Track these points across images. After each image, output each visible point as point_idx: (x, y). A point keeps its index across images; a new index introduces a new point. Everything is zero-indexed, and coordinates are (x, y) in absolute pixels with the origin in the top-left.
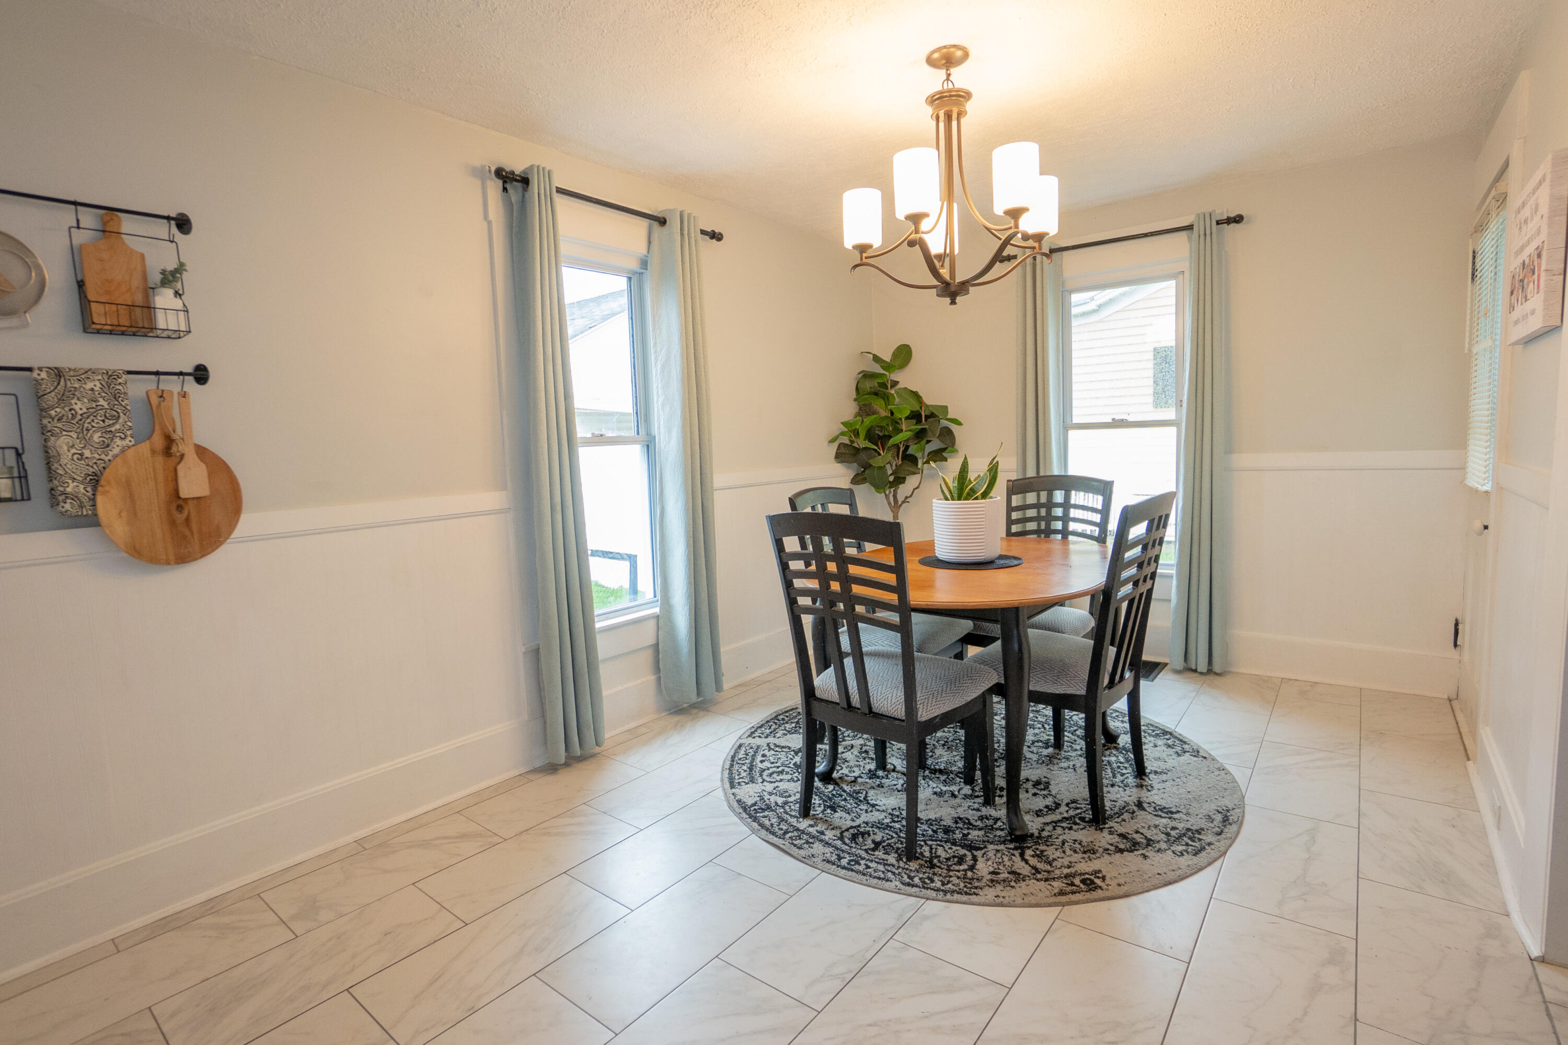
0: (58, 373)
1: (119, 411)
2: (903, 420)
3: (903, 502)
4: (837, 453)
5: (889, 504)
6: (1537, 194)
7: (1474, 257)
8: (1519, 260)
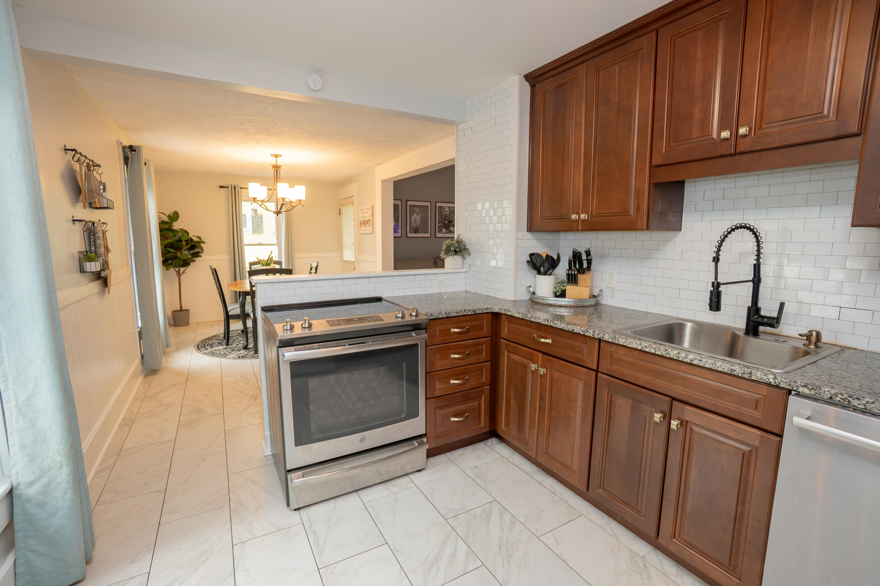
2: (184, 241)
3: (182, 273)
5: (177, 272)
6: (367, 210)
7: (340, 210)
8: (363, 219)
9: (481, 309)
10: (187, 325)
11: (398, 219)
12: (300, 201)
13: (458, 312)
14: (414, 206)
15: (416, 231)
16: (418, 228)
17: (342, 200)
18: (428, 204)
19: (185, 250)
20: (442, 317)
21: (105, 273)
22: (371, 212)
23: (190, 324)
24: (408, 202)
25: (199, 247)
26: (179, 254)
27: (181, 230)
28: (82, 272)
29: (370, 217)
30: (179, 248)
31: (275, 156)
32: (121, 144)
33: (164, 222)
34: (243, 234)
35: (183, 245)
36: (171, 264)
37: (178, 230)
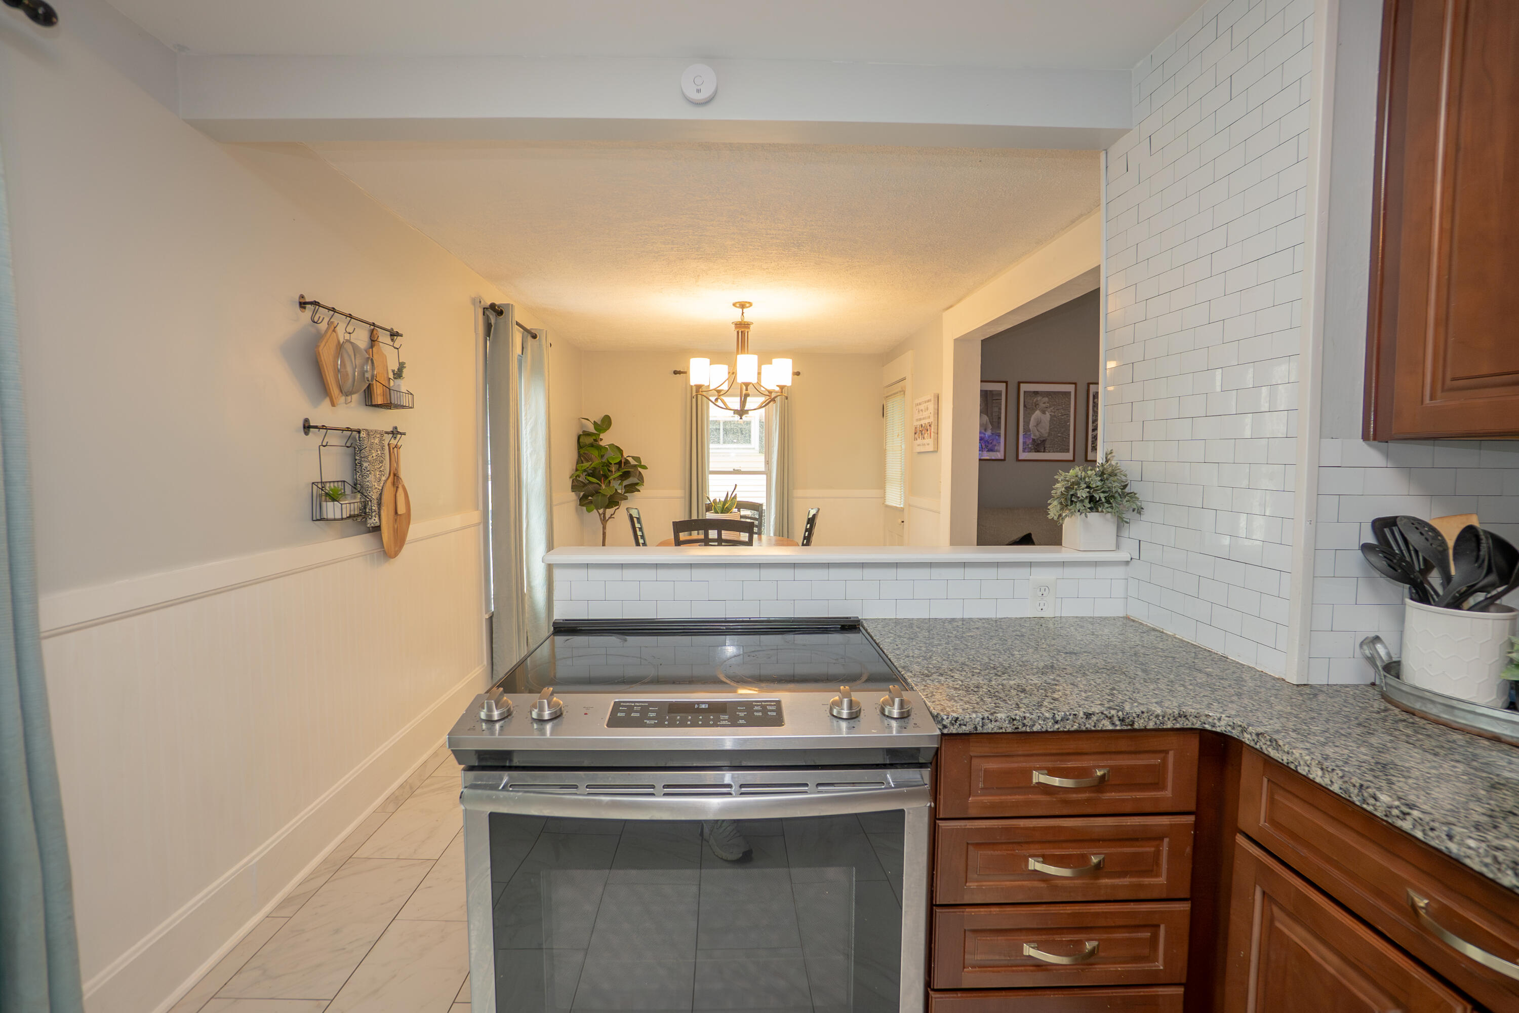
2: (613, 464)
3: (610, 518)
4: (572, 485)
5: (601, 519)
6: (927, 404)
7: (883, 408)
8: (919, 423)
9: (1157, 716)
11: (999, 423)
12: (782, 388)
13: (1058, 718)
14: (1036, 393)
15: (1039, 445)
16: (1044, 441)
17: (887, 386)
18: (1070, 388)
19: (614, 479)
20: (996, 730)
21: (373, 520)
22: (934, 409)
24: (1022, 385)
25: (636, 475)
26: (603, 486)
27: (612, 446)
28: (317, 520)
29: (931, 420)
30: (606, 477)
31: (740, 305)
32: (480, 302)
33: (587, 434)
34: (708, 453)
35: (612, 472)
36: (591, 502)
37: (607, 447)
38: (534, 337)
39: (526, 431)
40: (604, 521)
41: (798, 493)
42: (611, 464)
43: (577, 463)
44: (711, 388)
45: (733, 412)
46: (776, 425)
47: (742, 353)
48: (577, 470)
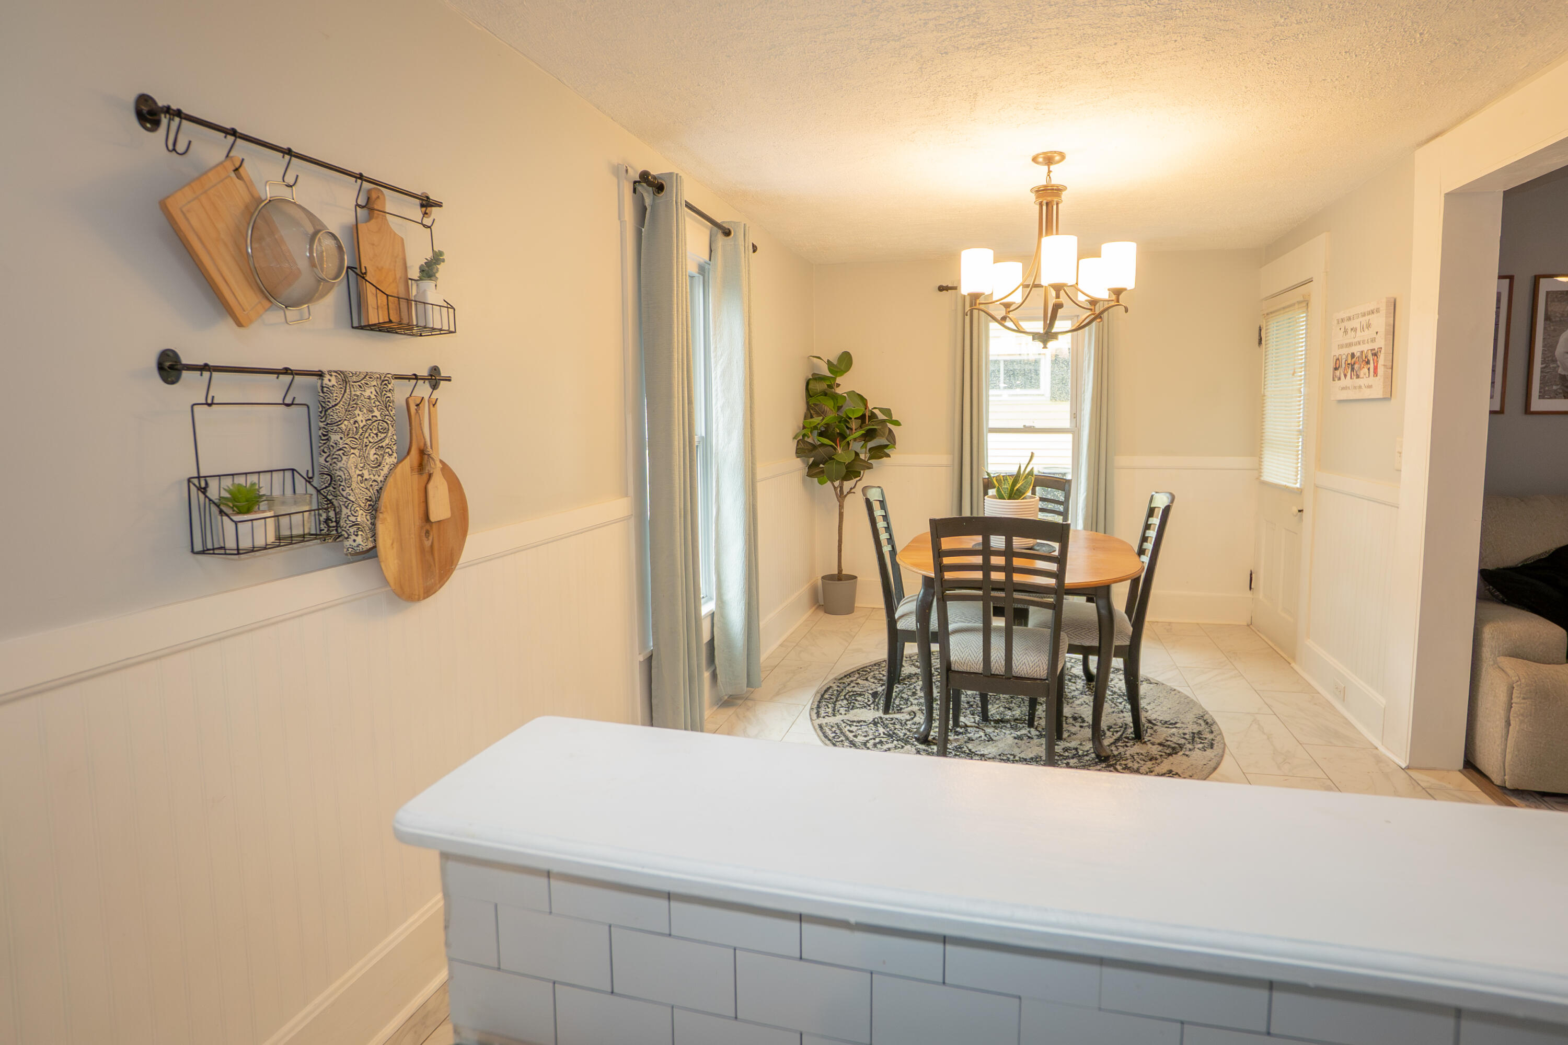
0: (344, 378)
1: (389, 422)
2: (853, 419)
3: (848, 493)
4: (797, 449)
5: (836, 494)
6: (1367, 318)
7: (1260, 330)
10: (851, 613)
12: (1118, 292)
17: (1266, 299)
19: (855, 439)
22: (1387, 325)
23: (855, 609)
24: (1542, 281)
25: (884, 433)
26: (839, 450)
27: (852, 393)
28: (203, 552)
29: (1380, 343)
30: (843, 436)
31: (1044, 158)
32: (627, 171)
33: (817, 378)
34: (987, 401)
35: (852, 429)
36: (822, 472)
37: (845, 395)
38: (727, 233)
39: (716, 373)
40: (841, 496)
41: (1121, 460)
42: (851, 418)
43: (805, 418)
44: (995, 299)
45: (1031, 337)
46: (1089, 360)
47: (1047, 234)
48: (804, 427)
